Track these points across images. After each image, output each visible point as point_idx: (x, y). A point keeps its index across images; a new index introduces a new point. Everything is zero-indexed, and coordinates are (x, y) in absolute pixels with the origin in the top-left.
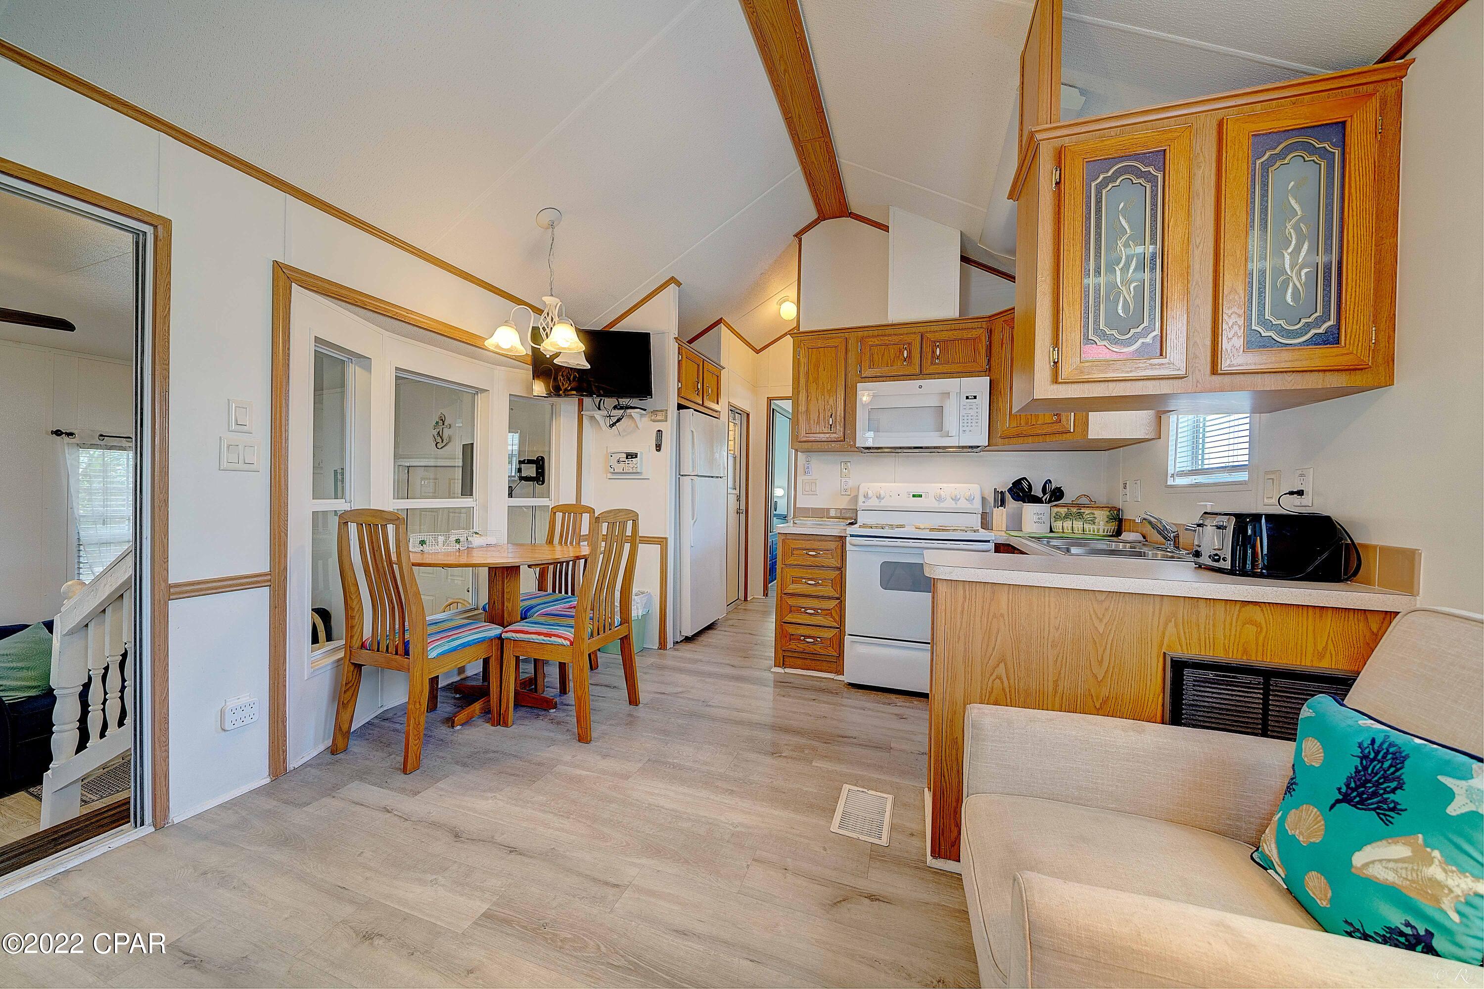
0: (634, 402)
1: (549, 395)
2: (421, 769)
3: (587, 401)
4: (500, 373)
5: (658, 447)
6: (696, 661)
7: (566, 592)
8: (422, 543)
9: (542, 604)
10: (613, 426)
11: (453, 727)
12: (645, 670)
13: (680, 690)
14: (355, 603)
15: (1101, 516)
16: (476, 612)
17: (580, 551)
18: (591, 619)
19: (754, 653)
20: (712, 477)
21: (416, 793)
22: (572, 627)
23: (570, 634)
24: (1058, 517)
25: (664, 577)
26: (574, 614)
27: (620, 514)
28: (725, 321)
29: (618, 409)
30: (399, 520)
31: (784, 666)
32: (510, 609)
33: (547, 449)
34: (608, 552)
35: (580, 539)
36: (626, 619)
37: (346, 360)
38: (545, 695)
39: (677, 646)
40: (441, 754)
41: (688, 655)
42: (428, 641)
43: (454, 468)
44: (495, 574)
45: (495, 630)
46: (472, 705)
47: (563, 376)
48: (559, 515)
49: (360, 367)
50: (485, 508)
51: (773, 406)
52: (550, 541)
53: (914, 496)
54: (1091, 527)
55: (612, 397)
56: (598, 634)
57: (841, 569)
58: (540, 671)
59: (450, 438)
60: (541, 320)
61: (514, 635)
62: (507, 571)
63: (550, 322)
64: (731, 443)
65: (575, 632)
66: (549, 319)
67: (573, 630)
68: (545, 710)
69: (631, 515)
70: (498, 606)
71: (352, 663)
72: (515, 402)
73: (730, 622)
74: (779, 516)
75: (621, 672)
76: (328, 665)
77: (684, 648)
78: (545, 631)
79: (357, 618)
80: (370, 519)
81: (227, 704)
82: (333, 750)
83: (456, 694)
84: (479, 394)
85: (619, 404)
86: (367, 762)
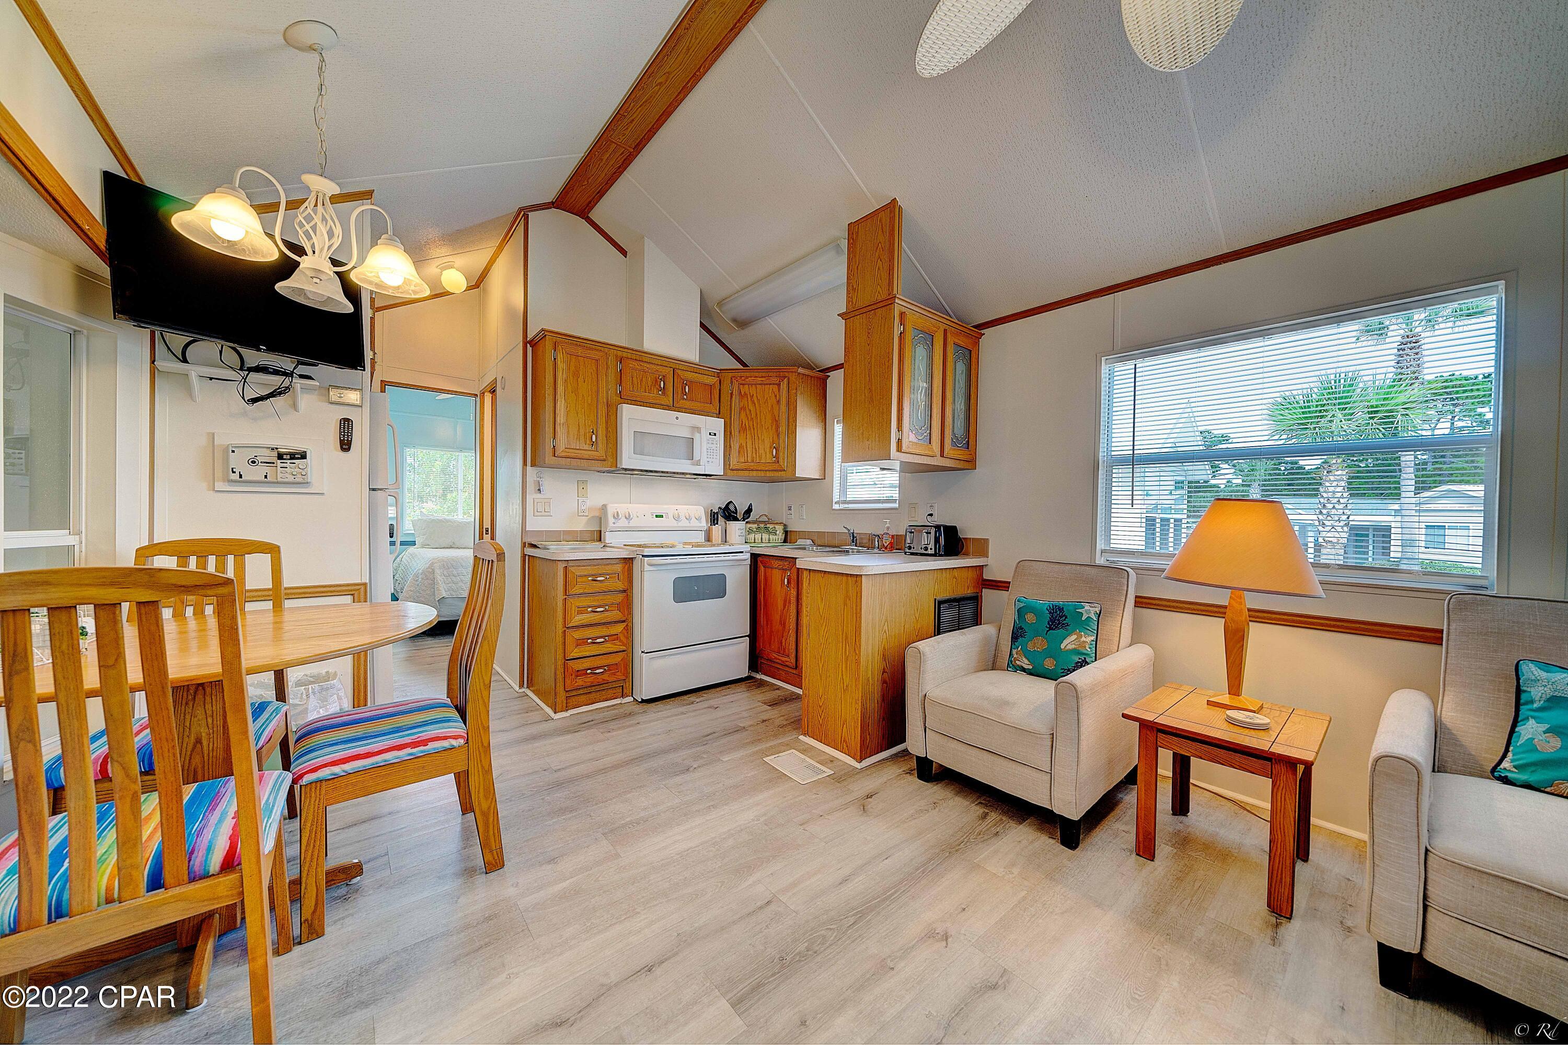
5: (345, 445)
15: (780, 529)
24: (750, 531)
31: (567, 708)
53: (657, 516)
54: (774, 537)
57: (627, 592)
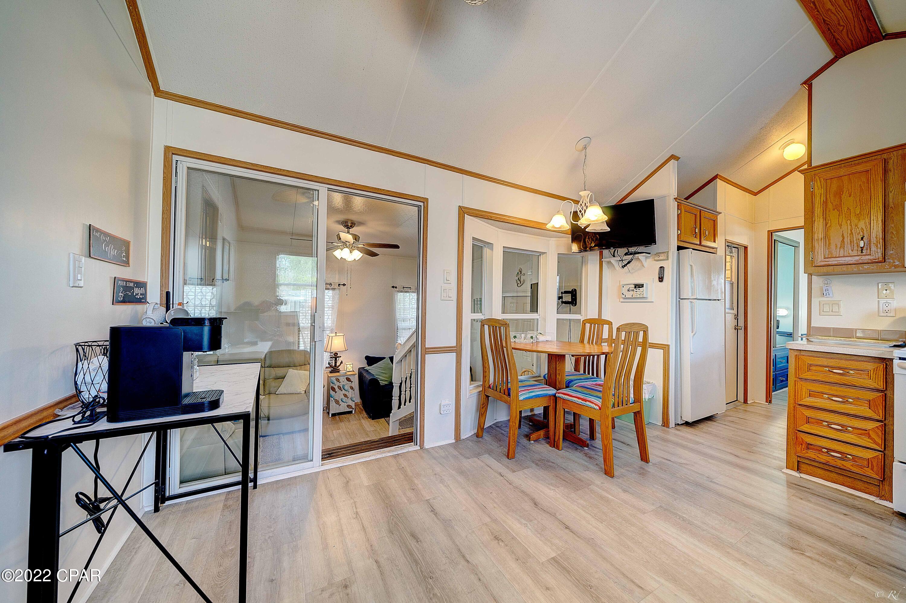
0: (641, 249)
1: (580, 251)
2: (516, 458)
3: (606, 252)
4: (553, 242)
5: (661, 279)
6: (698, 443)
7: (593, 374)
8: (515, 337)
9: (579, 380)
10: (625, 266)
11: (530, 441)
12: (652, 439)
13: (684, 462)
14: (487, 365)
16: (539, 378)
17: (602, 349)
18: (614, 395)
19: (759, 450)
20: (710, 300)
21: (514, 471)
22: (601, 398)
23: (599, 402)
25: (667, 374)
26: (601, 390)
27: (634, 326)
28: (720, 175)
29: (628, 255)
30: (505, 324)
31: (798, 469)
32: (560, 380)
33: (579, 284)
34: (625, 352)
35: (603, 341)
36: (638, 399)
37: (483, 246)
38: (580, 436)
39: (678, 427)
40: (524, 454)
41: (689, 436)
42: (519, 390)
43: (526, 297)
44: (552, 358)
45: (552, 391)
46: (539, 432)
47: (589, 238)
48: (588, 325)
49: (489, 248)
50: (545, 319)
51: (774, 238)
52: (582, 341)
55: (623, 247)
56: (618, 406)
57: (885, 392)
58: (577, 422)
59: (524, 281)
60: (579, 207)
61: (563, 396)
62: (558, 357)
63: (584, 206)
64: (728, 272)
65: (602, 402)
66: (583, 205)
67: (601, 400)
68: (581, 447)
69: (642, 327)
70: (553, 377)
71: (485, 395)
72: (561, 258)
73: (730, 419)
74: (783, 334)
75: (634, 435)
76: (475, 393)
77: (685, 430)
78: (582, 397)
79: (487, 372)
80: (494, 323)
81: (442, 402)
82: (477, 435)
83: (530, 422)
84: (541, 256)
85: (629, 251)
86: (491, 447)
